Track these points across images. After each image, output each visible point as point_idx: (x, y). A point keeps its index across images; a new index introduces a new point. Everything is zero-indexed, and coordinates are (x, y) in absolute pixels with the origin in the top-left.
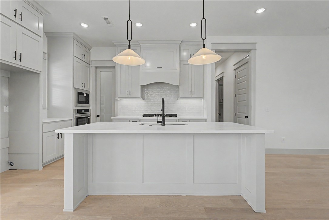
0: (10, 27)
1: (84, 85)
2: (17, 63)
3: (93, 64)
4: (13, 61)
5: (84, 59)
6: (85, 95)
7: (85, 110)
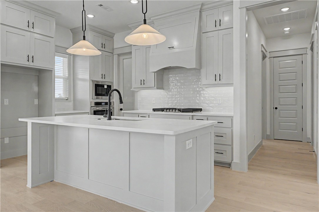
0: (25, 36)
1: (104, 76)
2: (30, 64)
3: (116, 52)
4: (27, 63)
5: (104, 49)
6: (106, 87)
7: (105, 103)
